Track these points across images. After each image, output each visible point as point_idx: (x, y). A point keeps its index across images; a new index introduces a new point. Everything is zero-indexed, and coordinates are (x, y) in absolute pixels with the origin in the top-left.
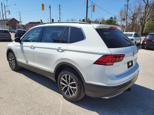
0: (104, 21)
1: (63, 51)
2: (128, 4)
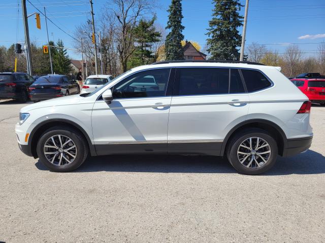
0: (46, 49)
1: (243, 104)
2: (93, 21)
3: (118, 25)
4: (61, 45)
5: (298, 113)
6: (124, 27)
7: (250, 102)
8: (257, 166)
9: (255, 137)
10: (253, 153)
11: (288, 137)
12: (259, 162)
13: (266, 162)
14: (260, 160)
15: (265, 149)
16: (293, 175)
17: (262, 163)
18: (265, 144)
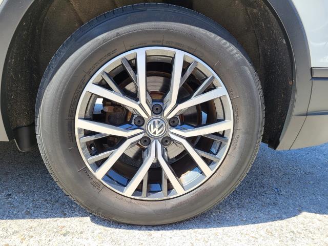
8: (170, 188)
9: (167, 51)
10: (155, 131)
11: (315, 62)
12: (178, 174)
13: (207, 171)
14: (182, 164)
15: (208, 113)
16: (306, 218)
17: (189, 177)
18: (211, 87)
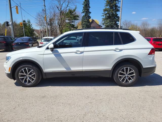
0: (21, 24)
1: (121, 50)
2: (45, 10)
3: (58, 12)
4: (29, 22)
5: (148, 54)
6: (61, 13)
7: (124, 49)
8: (129, 82)
9: (127, 67)
10: (126, 75)
11: (144, 67)
12: (129, 80)
13: (133, 80)
15: (132, 73)
17: (131, 80)
18: (132, 70)
